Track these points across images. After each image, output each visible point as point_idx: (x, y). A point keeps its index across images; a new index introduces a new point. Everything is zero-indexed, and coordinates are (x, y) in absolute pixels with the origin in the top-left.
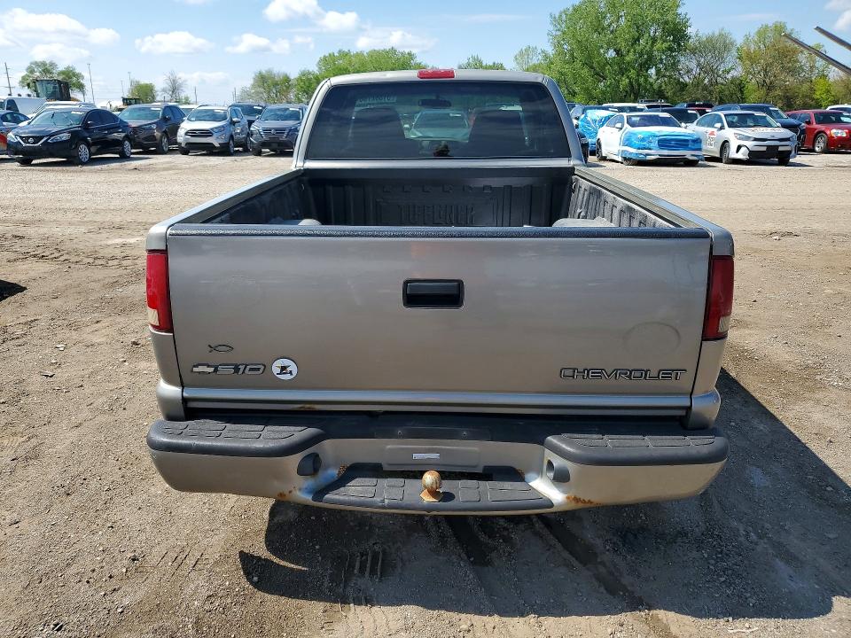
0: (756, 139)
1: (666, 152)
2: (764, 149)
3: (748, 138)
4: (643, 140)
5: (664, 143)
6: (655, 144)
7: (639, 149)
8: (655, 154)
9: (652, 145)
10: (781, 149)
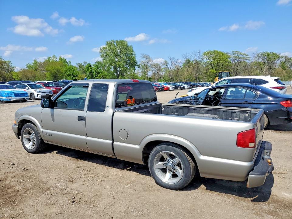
0: (42, 92)
1: (18, 98)
2: (45, 95)
3: (40, 92)
4: (8, 94)
5: (16, 95)
6: (13, 95)
7: (7, 97)
8: (14, 98)
9: (12, 96)
10: (50, 95)
